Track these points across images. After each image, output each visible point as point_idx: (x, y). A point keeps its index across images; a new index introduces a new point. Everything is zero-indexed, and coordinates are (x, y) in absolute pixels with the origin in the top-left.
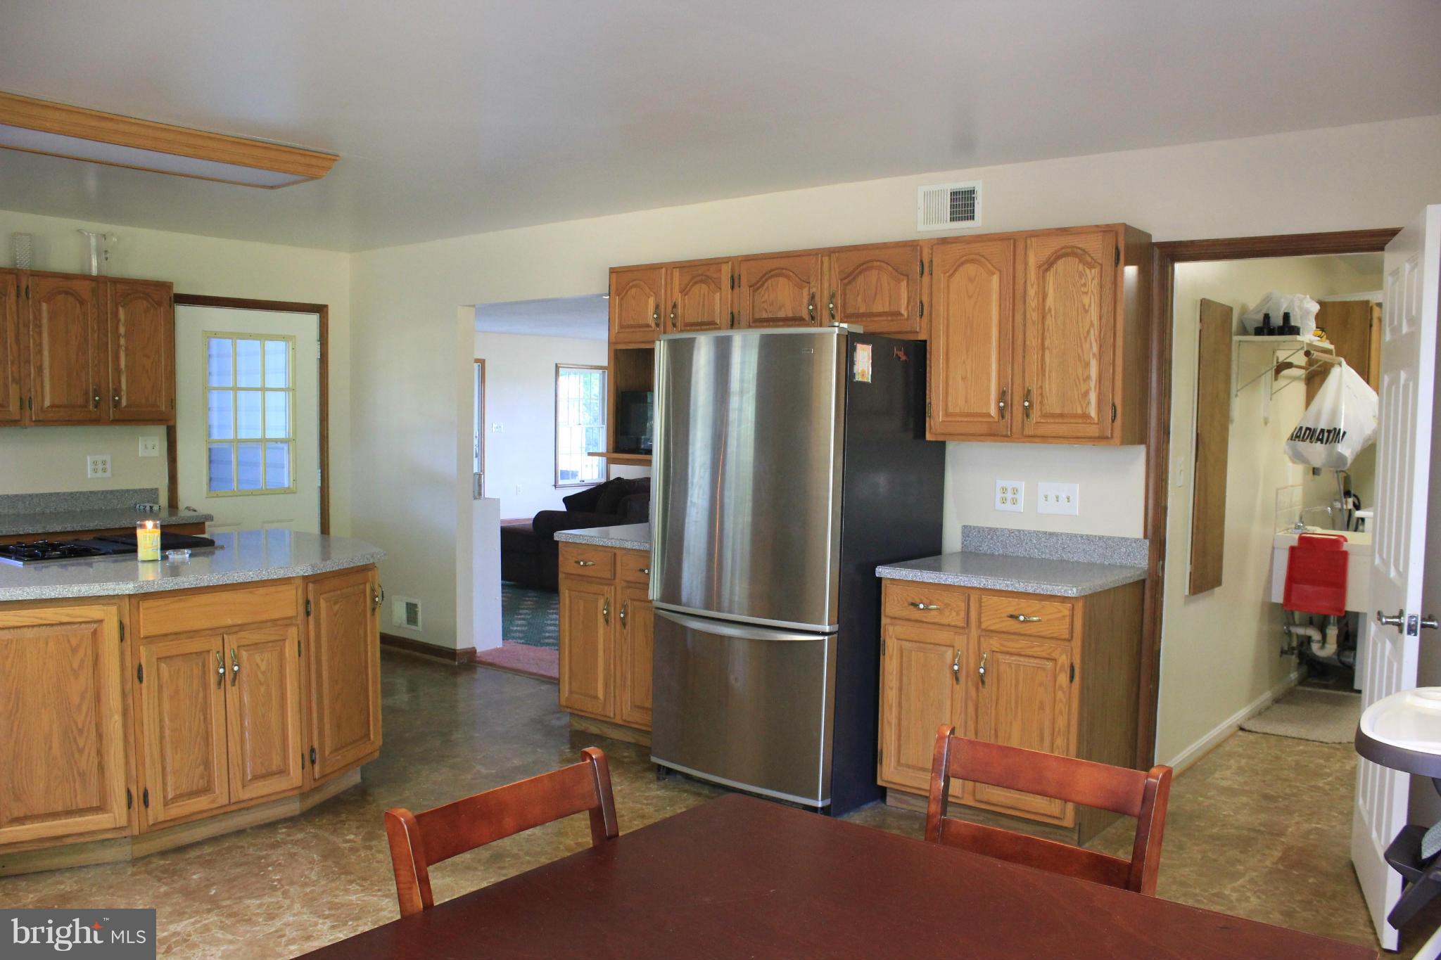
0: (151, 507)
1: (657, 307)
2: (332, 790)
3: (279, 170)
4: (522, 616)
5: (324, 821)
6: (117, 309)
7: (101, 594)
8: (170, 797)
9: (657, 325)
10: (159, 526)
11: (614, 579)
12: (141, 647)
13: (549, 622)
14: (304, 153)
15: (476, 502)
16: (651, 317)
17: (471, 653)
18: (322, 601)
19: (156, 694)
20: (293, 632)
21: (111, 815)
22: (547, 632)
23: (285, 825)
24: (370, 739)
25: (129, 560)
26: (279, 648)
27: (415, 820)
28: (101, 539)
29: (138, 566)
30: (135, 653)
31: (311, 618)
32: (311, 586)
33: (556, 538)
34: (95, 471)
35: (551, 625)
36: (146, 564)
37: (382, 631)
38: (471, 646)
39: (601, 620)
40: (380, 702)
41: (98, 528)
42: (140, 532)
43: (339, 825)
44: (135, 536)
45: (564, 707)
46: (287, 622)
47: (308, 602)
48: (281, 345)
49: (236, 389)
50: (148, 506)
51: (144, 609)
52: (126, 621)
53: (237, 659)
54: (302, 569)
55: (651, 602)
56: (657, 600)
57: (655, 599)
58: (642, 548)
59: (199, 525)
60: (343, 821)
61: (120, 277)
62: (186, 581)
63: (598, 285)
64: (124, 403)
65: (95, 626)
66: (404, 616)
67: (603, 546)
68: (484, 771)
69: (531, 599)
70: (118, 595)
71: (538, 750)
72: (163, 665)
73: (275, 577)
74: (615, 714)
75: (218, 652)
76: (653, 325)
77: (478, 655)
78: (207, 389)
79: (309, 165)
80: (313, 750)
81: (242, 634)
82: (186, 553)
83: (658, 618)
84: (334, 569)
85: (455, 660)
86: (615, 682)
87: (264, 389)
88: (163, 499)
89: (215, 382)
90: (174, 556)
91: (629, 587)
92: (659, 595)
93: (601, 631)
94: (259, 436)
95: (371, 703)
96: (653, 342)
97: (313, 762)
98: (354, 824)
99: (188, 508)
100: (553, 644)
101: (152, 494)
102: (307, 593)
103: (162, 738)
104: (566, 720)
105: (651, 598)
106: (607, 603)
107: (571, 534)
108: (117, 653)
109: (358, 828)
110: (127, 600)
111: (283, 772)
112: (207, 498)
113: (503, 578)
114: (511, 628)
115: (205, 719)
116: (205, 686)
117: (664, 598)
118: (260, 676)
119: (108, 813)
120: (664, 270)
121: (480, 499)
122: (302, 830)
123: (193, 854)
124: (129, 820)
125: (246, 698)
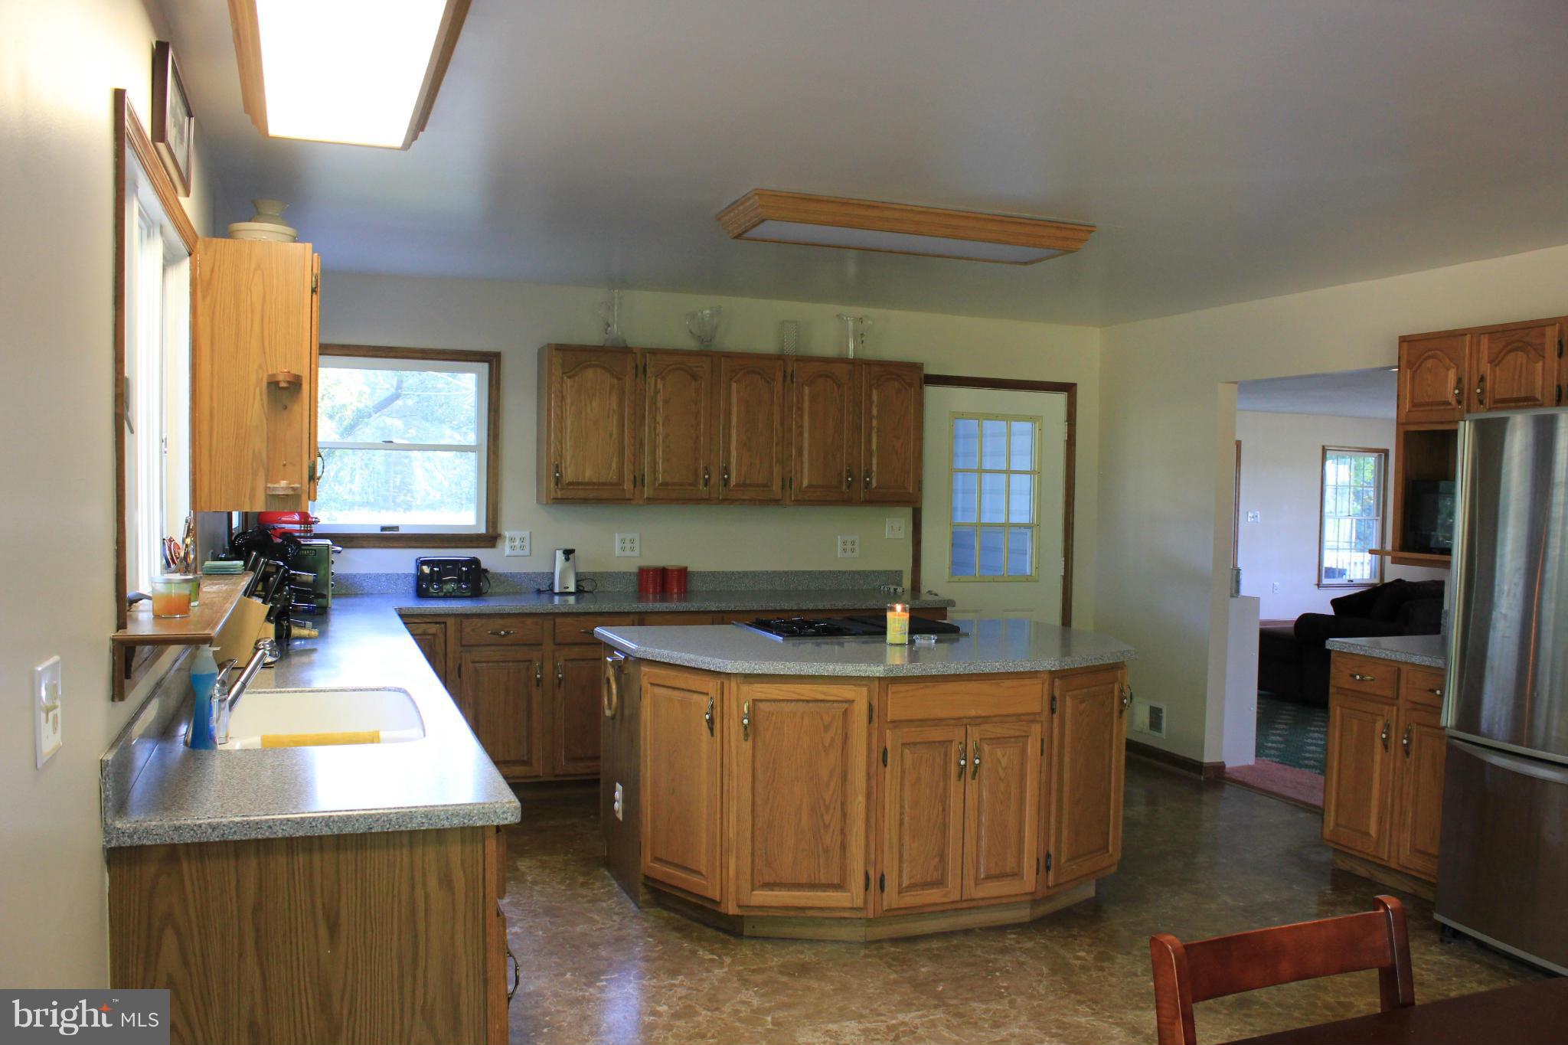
0: (895, 590)
1: (1459, 381)
2: (1063, 902)
3: (1035, 246)
4: (1278, 732)
5: (1055, 933)
6: (871, 390)
7: (854, 675)
8: (904, 885)
9: (1459, 402)
10: (908, 609)
11: (1397, 698)
12: (888, 731)
13: (1309, 741)
14: (1060, 226)
15: (1234, 600)
16: (1452, 393)
17: (1220, 768)
18: (1068, 699)
19: (899, 780)
20: (1036, 729)
21: (849, 894)
22: (1307, 752)
23: (1014, 931)
24: (1108, 852)
25: (878, 642)
26: (1021, 744)
27: (1183, 950)
28: (851, 619)
29: (885, 651)
30: (882, 737)
31: (1055, 716)
32: (1057, 682)
33: (1328, 647)
34: (845, 550)
35: (1311, 744)
36: (893, 648)
37: (1129, 737)
38: (1219, 761)
39: (1378, 745)
40: (1121, 813)
41: (846, 607)
42: (889, 615)
43: (1070, 939)
44: (885, 618)
45: (1328, 840)
46: (1030, 718)
47: (1053, 699)
48: (1027, 426)
49: (981, 471)
50: (892, 588)
51: (892, 693)
52: (875, 704)
53: (978, 751)
54: (1050, 663)
55: (1444, 728)
56: (1451, 728)
57: (1449, 726)
58: (1433, 665)
59: (941, 610)
60: (1074, 936)
61: (874, 359)
62: (935, 668)
63: (1385, 355)
64: (874, 484)
65: (846, 705)
66: (1147, 721)
67: (1384, 659)
68: (1230, 901)
69: (1287, 713)
70: (869, 677)
71: (1294, 886)
72: (907, 751)
73: (1022, 670)
74: (1389, 857)
75: (961, 743)
76: (1454, 402)
77: (1227, 770)
78: (953, 471)
79: (1065, 239)
80: (1048, 856)
81: (987, 726)
82: (932, 639)
83: (1451, 748)
84: (1082, 666)
85: (1201, 774)
86: (1392, 817)
87: (1009, 472)
88: (907, 582)
89: (960, 464)
90: (921, 641)
91: (1415, 709)
92: (1454, 723)
93: (1378, 758)
94: (1002, 520)
95: (1112, 812)
96: (1457, 422)
97: (1048, 868)
98: (1088, 941)
99: (930, 592)
100: (1313, 767)
101: (895, 576)
102: (1053, 688)
103: (901, 824)
104: (1328, 856)
105: (1443, 724)
106: (1387, 726)
107: (1346, 643)
108: (864, 734)
109: (1090, 946)
110: (877, 683)
111: (1016, 874)
112: (949, 582)
113: (1259, 689)
114: (1266, 744)
115: (944, 810)
116: (946, 776)
117: (1460, 726)
118: (1000, 769)
119: (846, 892)
120: (1468, 337)
121: (1237, 597)
122: (1031, 939)
123: (922, 946)
124: (866, 901)
125: (985, 794)
